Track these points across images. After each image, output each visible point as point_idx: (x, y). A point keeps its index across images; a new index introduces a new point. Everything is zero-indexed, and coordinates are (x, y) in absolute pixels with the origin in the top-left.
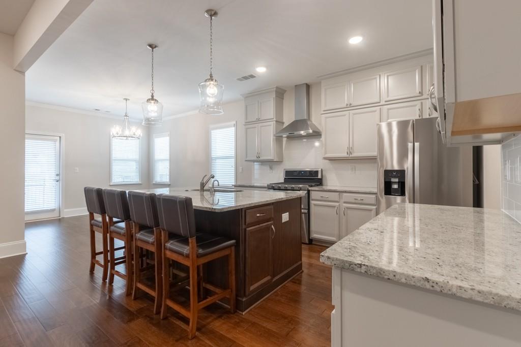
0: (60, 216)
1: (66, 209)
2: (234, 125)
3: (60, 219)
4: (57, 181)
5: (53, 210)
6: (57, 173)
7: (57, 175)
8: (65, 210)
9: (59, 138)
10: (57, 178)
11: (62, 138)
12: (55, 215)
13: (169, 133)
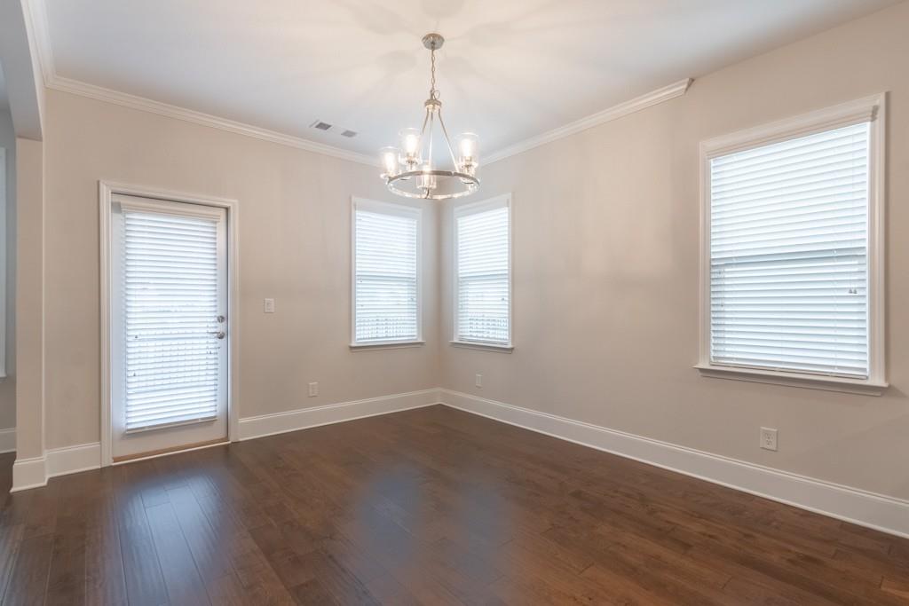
0: (227, 439)
1: (243, 415)
2: (875, 111)
3: (226, 447)
4: (221, 337)
5: (208, 422)
6: (218, 314)
7: (221, 319)
8: (242, 421)
9: (223, 211)
10: (221, 327)
11: (232, 211)
12: (213, 436)
13: (509, 196)
